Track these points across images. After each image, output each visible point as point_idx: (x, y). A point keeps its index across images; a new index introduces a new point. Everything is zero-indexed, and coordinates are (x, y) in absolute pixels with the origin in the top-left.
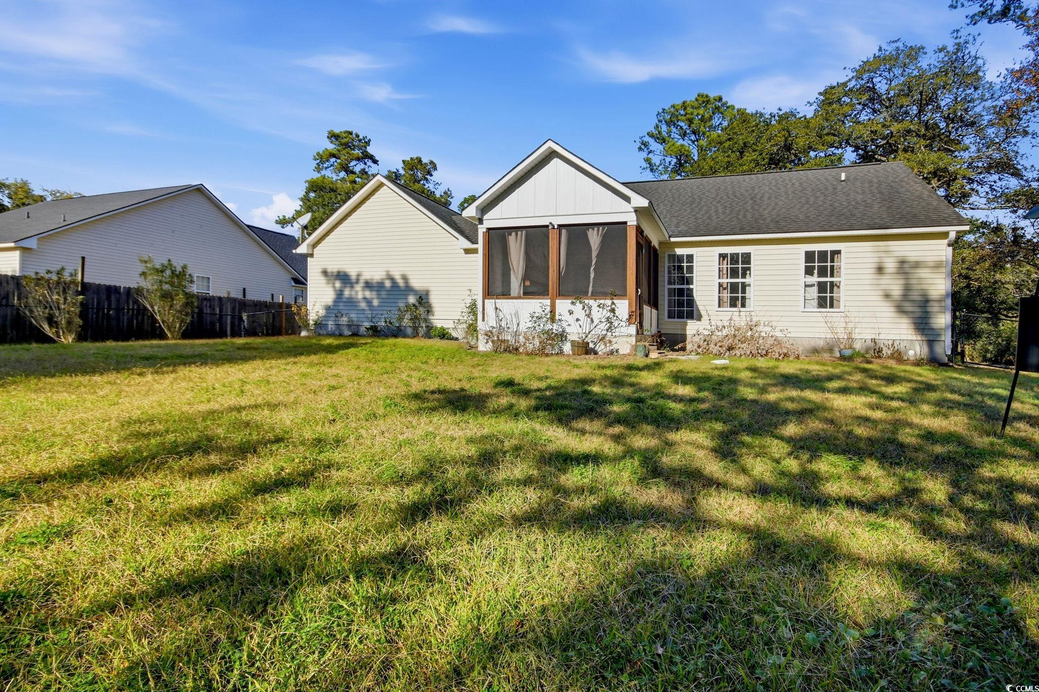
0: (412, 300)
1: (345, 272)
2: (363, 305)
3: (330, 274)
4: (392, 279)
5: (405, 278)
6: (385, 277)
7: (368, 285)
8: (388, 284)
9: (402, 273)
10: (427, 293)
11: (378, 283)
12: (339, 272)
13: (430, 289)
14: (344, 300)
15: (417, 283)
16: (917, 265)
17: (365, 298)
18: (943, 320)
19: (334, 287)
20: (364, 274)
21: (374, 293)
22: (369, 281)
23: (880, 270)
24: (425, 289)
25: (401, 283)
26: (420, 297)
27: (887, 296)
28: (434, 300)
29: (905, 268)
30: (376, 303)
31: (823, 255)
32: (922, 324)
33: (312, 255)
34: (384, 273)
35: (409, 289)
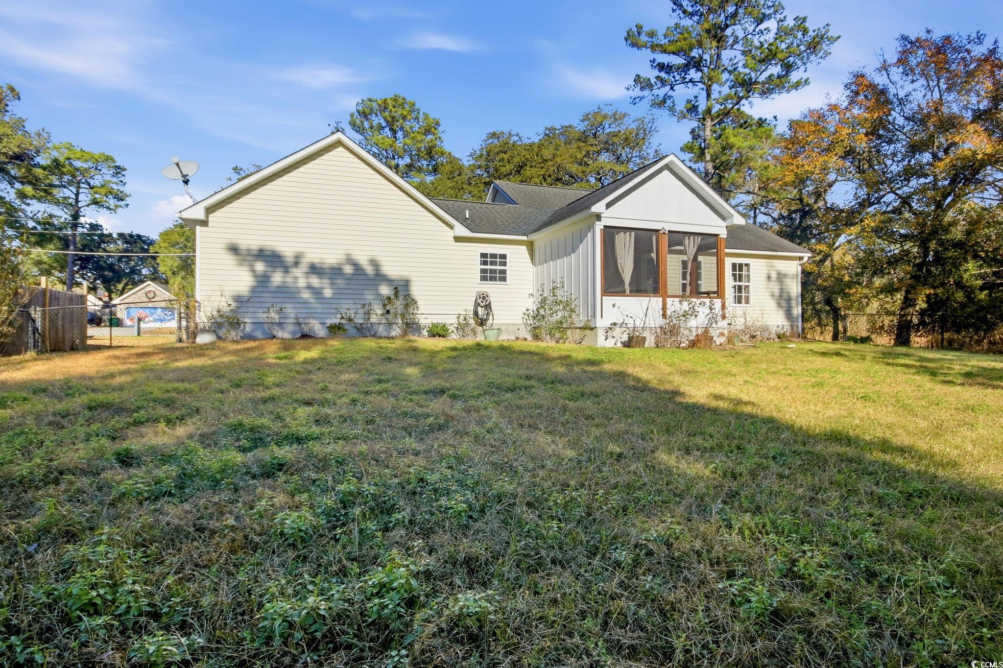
0: (385, 290)
1: (273, 251)
2: (306, 295)
3: (245, 252)
4: (356, 265)
5: (374, 263)
6: (344, 261)
7: (314, 269)
8: (348, 269)
9: (370, 258)
10: (407, 283)
11: (333, 268)
12: (261, 251)
13: (412, 279)
14: (273, 289)
15: (391, 270)
16: (785, 275)
17: (309, 287)
18: (797, 311)
19: (254, 271)
20: (309, 255)
21: (326, 281)
22: (318, 266)
23: (769, 278)
24: (406, 278)
25: (369, 270)
26: (396, 288)
27: (773, 296)
28: (416, 291)
29: (781, 277)
30: (328, 293)
31: (741, 265)
32: (789, 314)
33: (204, 223)
34: (343, 257)
35: (380, 277)
